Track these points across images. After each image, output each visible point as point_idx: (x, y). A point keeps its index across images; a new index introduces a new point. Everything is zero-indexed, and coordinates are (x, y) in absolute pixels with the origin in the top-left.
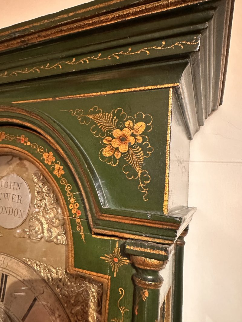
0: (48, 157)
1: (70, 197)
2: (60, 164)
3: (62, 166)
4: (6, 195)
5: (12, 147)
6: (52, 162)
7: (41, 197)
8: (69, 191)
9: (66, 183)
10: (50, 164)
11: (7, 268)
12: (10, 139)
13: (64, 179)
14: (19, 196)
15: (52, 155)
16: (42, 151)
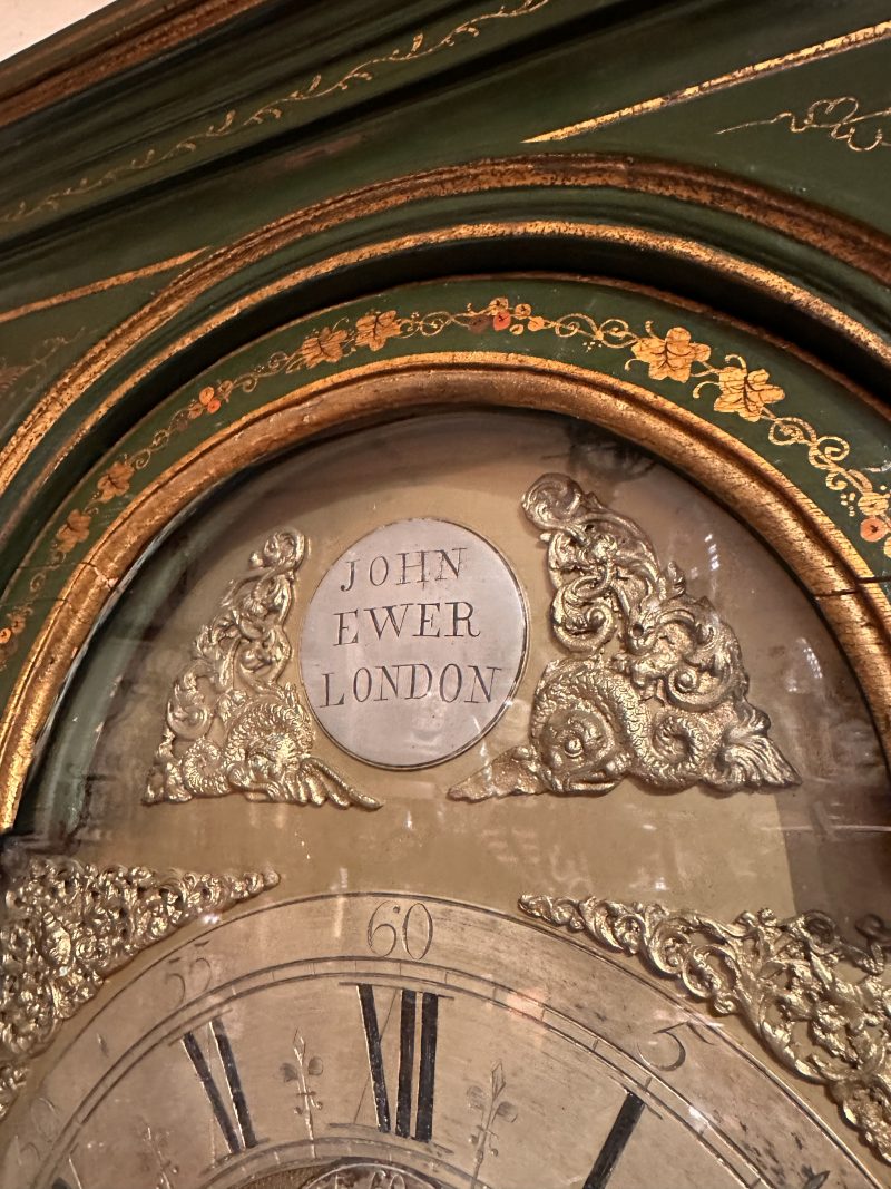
0: (666, 350)
1: (849, 489)
2: (744, 365)
3: (763, 371)
4: (382, 616)
5: (445, 357)
6: (696, 367)
7: (587, 587)
8: (838, 464)
9: (807, 436)
10: (683, 376)
11: (431, 958)
12: (428, 329)
13: (789, 419)
14: (456, 604)
15: (686, 337)
16: (622, 335)
